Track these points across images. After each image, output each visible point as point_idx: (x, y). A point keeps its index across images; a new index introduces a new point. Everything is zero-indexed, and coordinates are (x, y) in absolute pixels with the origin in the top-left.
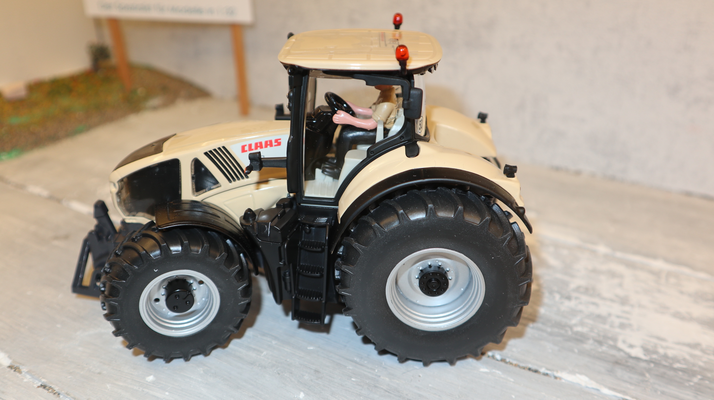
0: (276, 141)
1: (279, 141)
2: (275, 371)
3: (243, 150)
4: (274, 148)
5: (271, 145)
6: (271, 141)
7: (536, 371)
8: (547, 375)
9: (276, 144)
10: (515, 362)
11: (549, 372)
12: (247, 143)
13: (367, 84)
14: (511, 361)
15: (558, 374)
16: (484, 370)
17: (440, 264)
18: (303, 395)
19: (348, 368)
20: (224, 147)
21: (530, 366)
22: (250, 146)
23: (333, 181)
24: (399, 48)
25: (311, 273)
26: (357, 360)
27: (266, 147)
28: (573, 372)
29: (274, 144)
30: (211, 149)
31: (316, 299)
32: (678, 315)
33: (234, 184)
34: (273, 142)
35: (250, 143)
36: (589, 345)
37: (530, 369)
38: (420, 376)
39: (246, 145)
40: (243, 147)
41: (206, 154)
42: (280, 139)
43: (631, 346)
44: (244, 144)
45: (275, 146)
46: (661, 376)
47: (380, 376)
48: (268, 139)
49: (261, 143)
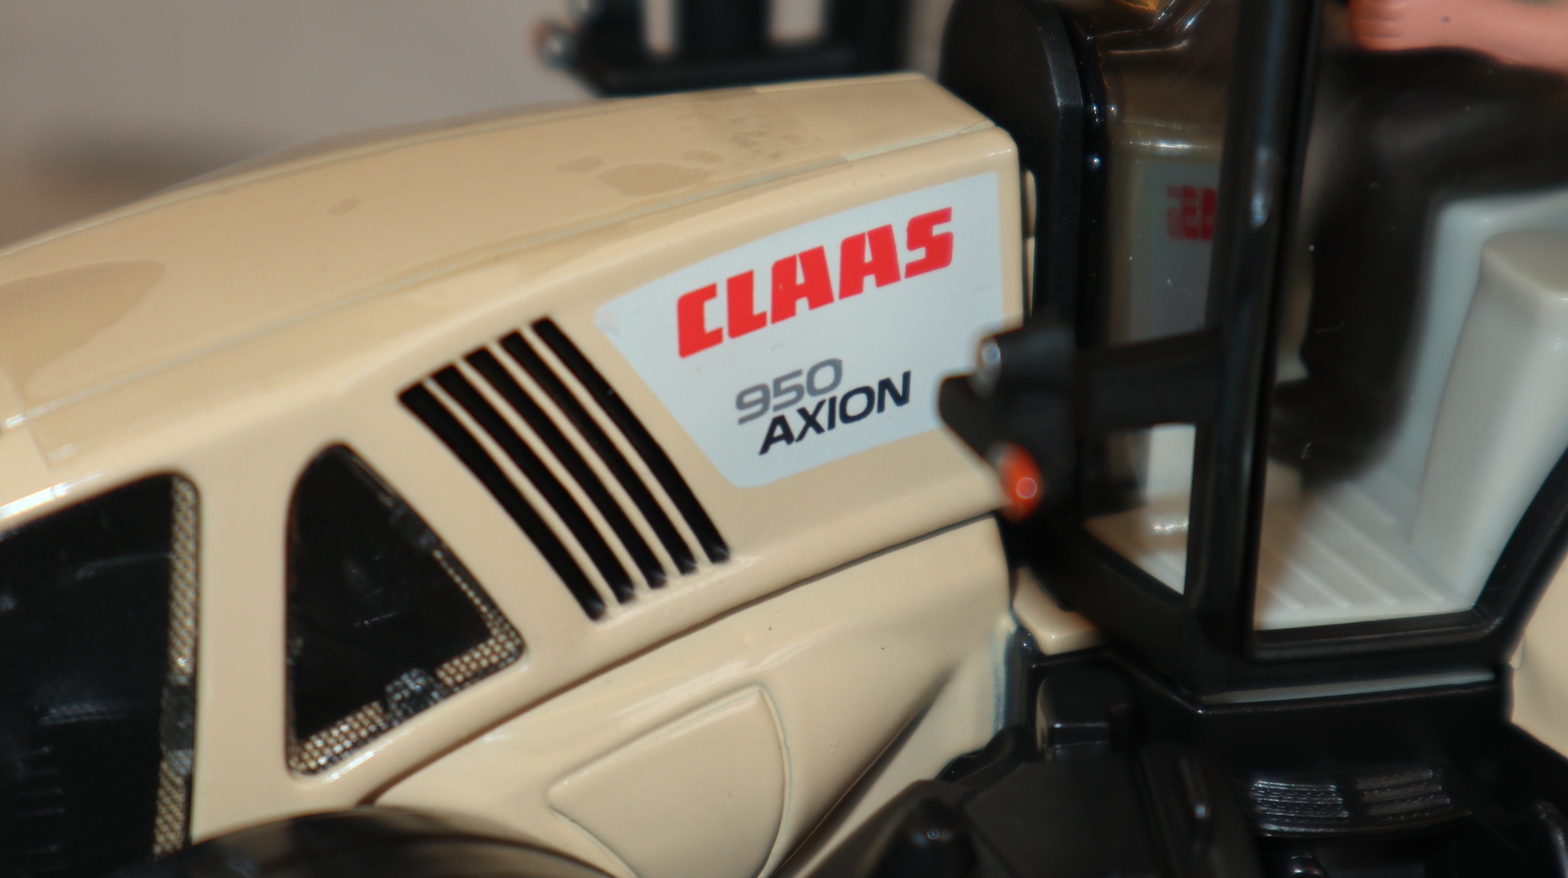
0: (920, 229)
1: (938, 230)
3: (693, 338)
4: (905, 286)
5: (886, 273)
6: (882, 237)
9: (920, 254)
12: (717, 272)
20: (546, 328)
22: (741, 287)
27: (851, 287)
29: (905, 256)
33: (622, 621)
34: (900, 238)
35: (738, 270)
39: (709, 292)
40: (690, 308)
41: (413, 397)
42: (943, 216)
44: (691, 282)
45: (914, 269)
48: (862, 222)
49: (814, 259)
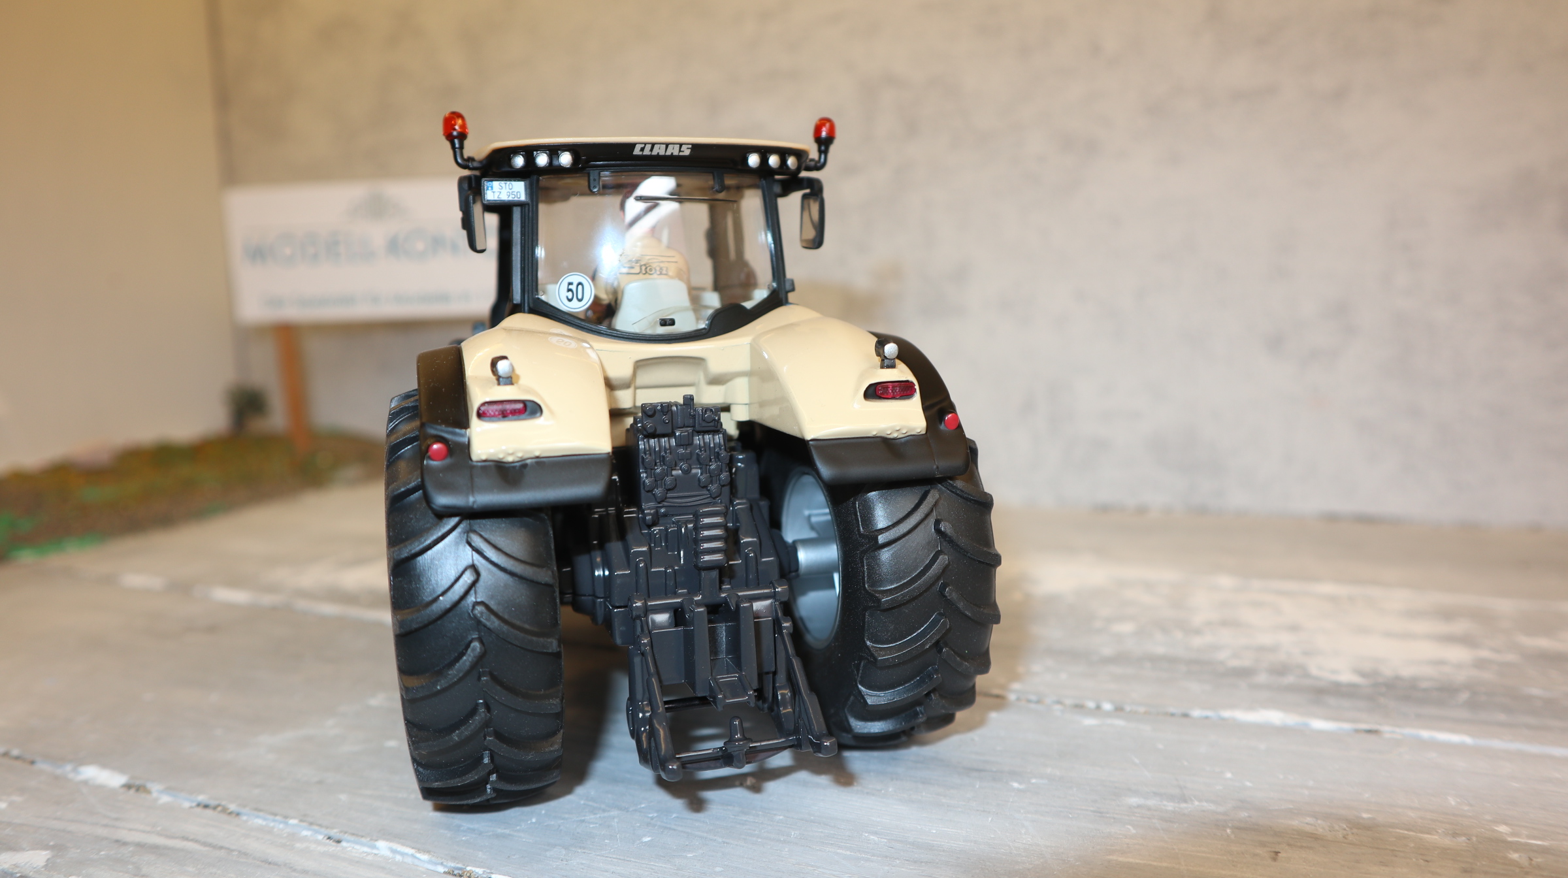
7: (1184, 716)
10: (1142, 709)
15: (1228, 714)
21: (1172, 710)
37: (1173, 715)
43: (1335, 672)
46: (1406, 698)
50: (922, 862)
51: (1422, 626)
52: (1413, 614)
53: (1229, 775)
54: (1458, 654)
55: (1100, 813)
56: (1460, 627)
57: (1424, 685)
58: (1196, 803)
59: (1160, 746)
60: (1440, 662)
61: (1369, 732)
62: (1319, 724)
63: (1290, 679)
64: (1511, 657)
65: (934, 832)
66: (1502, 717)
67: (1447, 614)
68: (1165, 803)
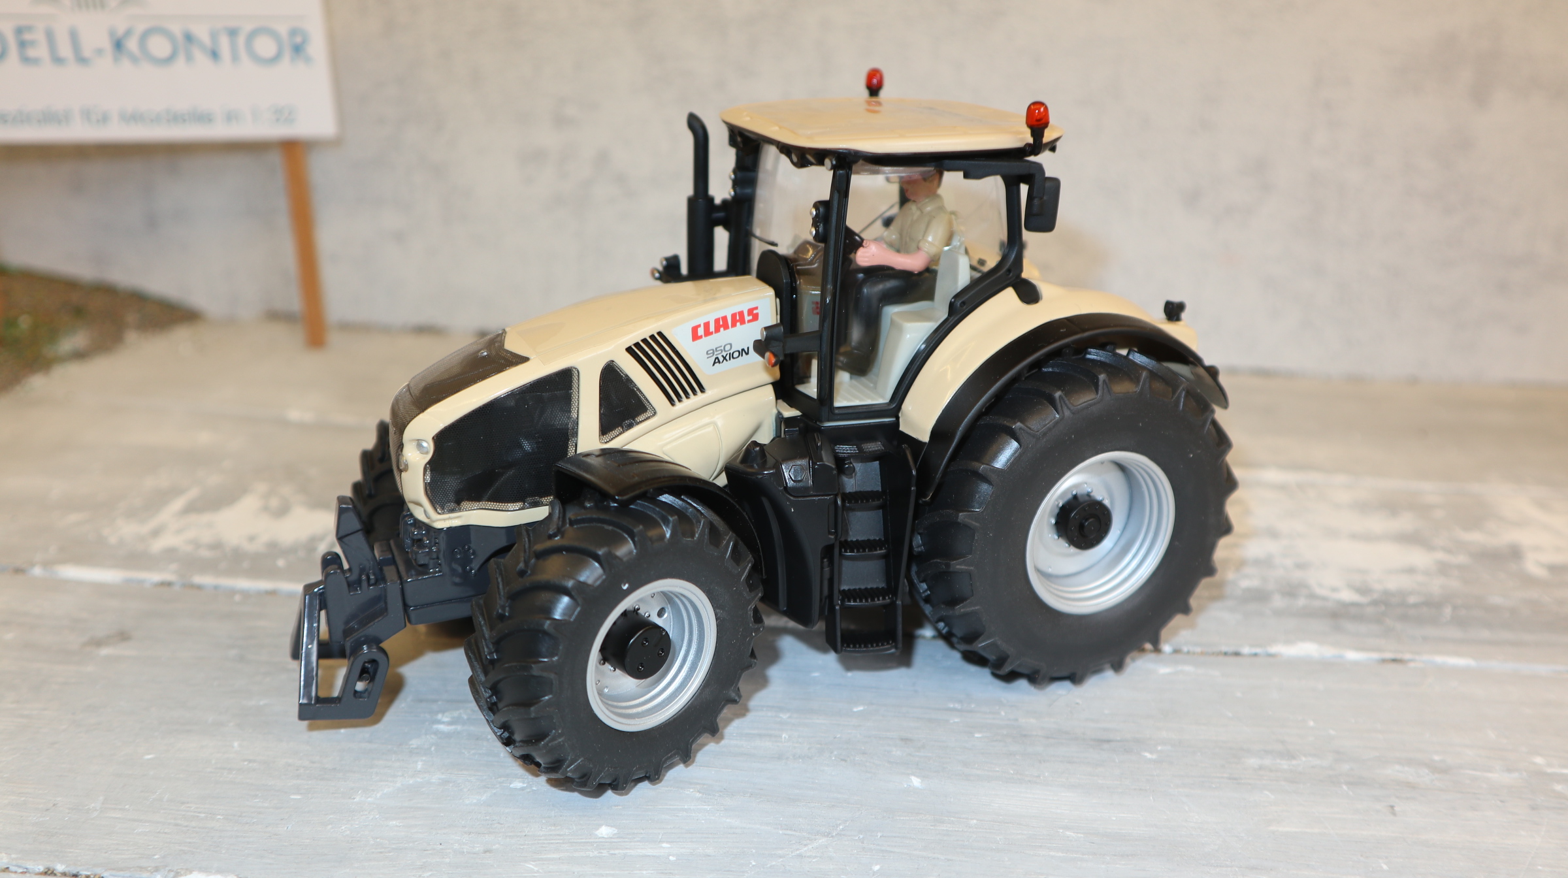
0: (750, 312)
1: (755, 312)
2: (833, 758)
3: (696, 337)
4: (747, 325)
5: (743, 322)
6: (741, 313)
7: (1237, 654)
8: (1256, 655)
9: (751, 317)
10: (1198, 650)
11: (1258, 650)
12: (701, 321)
13: (966, 176)
14: (1192, 649)
15: (1274, 649)
16: (1164, 670)
17: (1089, 490)
18: (919, 780)
19: (952, 722)
20: (660, 334)
21: (1224, 649)
22: (707, 325)
23: (851, 378)
24: (1032, 107)
25: (869, 551)
26: (958, 706)
27: (734, 325)
28: (1288, 642)
29: (747, 318)
30: (639, 340)
31: (884, 599)
32: (1354, 537)
33: (680, 407)
34: (746, 314)
35: (706, 321)
36: (1278, 602)
37: (1226, 654)
38: (1077, 704)
39: (699, 326)
40: (695, 330)
41: (629, 350)
42: (756, 308)
43: (1334, 590)
44: (695, 324)
45: (749, 321)
46: (1404, 618)
47: (1016, 720)
48: (736, 309)
49: (725, 318)
50: (1128, 856)
51: (1378, 524)
52: (1363, 507)
53: (1311, 724)
54: (1420, 558)
55: (1235, 779)
56: (1406, 522)
57: (1412, 600)
58: (1304, 759)
59: (1239, 694)
60: (1411, 571)
61: (1394, 661)
62: (1352, 655)
63: (1301, 602)
64: (1461, 559)
65: (1114, 819)
66: (1485, 634)
67: (1390, 506)
68: (1278, 761)
